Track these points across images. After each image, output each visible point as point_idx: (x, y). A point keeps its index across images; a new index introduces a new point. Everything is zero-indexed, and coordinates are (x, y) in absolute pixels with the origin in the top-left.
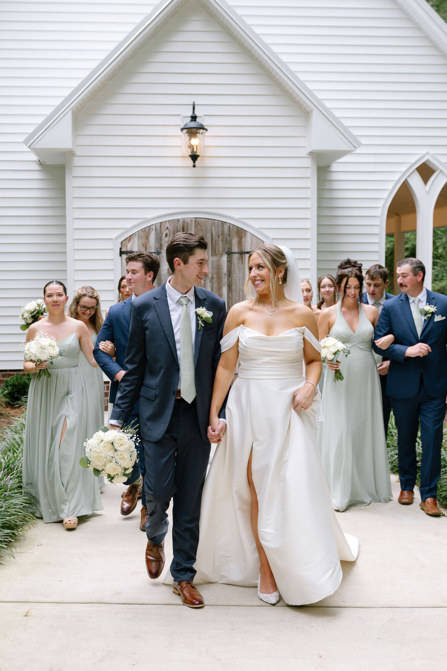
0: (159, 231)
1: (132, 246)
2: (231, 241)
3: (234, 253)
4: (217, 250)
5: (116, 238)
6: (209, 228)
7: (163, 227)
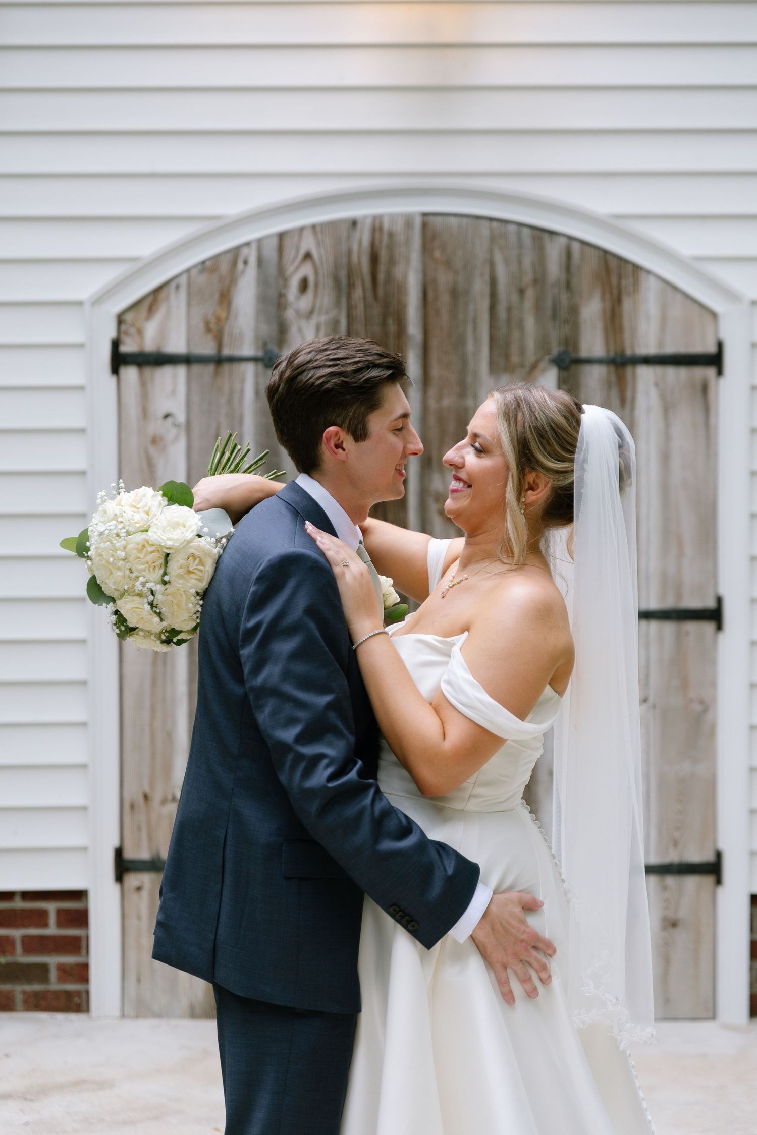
0: (272, 270)
1: (163, 332)
2: (574, 311)
3: (589, 361)
4: (514, 349)
5: (99, 300)
6: (481, 253)
7: (289, 254)
